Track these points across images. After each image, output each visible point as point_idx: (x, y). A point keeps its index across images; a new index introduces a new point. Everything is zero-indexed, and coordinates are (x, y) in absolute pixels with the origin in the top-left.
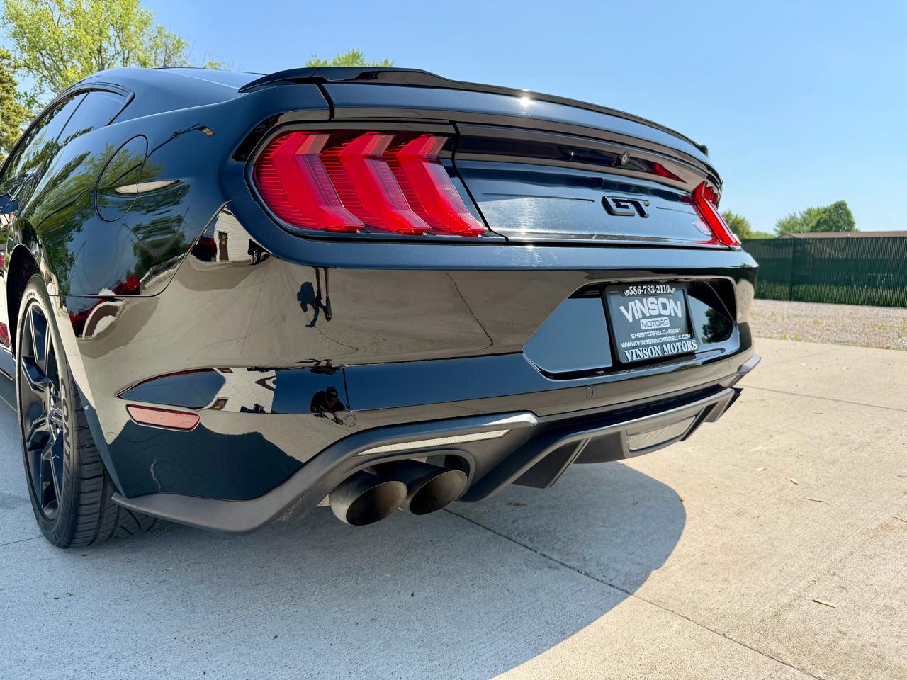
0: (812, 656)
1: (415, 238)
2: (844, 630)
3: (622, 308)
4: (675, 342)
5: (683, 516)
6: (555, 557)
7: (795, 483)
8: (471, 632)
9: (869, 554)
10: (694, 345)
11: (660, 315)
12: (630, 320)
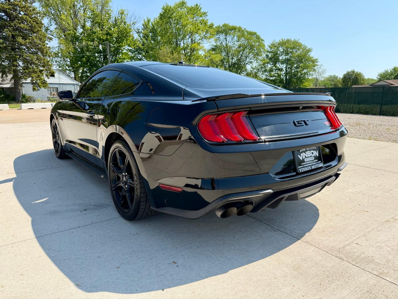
0: (352, 259)
1: (240, 143)
2: (364, 252)
3: (299, 156)
4: (315, 164)
5: (318, 215)
6: (276, 228)
7: (360, 205)
8: (252, 248)
9: (379, 230)
10: (322, 164)
11: (311, 156)
12: (301, 159)
